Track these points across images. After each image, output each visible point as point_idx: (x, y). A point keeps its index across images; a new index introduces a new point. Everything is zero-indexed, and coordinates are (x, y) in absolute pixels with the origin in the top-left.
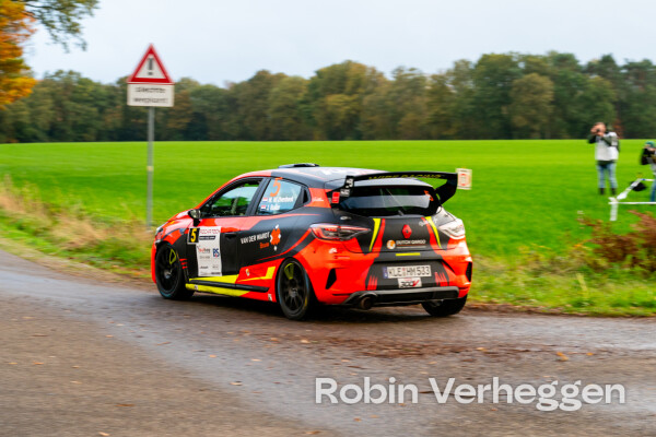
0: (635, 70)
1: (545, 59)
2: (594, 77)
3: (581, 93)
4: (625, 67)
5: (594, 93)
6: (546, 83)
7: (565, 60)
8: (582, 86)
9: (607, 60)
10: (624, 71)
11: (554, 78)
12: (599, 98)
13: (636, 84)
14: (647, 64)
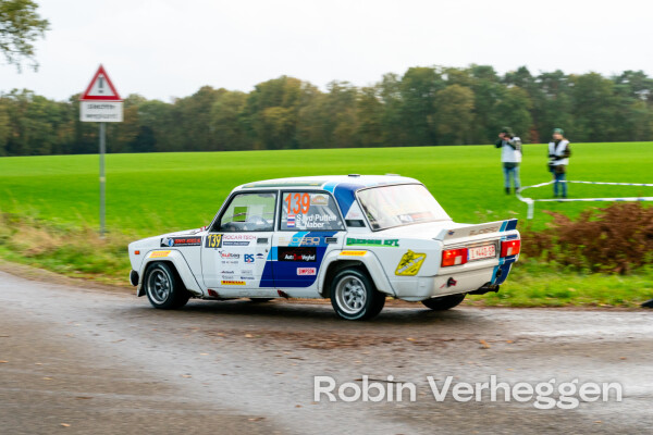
0: (549, 79)
1: (466, 71)
2: (511, 86)
3: (499, 101)
4: (540, 77)
5: (512, 102)
6: (467, 92)
7: (484, 72)
8: (500, 95)
9: (523, 71)
10: (539, 81)
11: (475, 89)
12: (517, 106)
13: (550, 92)
14: (559, 74)
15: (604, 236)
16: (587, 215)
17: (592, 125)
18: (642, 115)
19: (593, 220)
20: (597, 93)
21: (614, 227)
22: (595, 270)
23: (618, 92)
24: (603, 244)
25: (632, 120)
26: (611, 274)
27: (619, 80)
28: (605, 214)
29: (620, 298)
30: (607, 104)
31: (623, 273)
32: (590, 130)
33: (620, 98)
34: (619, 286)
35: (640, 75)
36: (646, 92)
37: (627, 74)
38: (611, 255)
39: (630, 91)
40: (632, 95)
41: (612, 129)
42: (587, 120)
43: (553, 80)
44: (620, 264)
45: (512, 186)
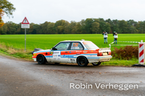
1: (98, 19)
2: (107, 22)
3: (104, 25)
4: (113, 21)
5: (107, 26)
6: (98, 24)
7: (102, 19)
8: (105, 24)
9: (109, 20)
11: (99, 23)
12: (108, 26)
13: (115, 24)
14: (116, 20)
15: (124, 52)
16: (121, 48)
17: (123, 30)
18: (132, 28)
19: (123, 49)
20: (124, 24)
21: (127, 50)
22: (123, 59)
23: (128, 24)
24: (124, 54)
25: (130, 29)
26: (126, 60)
27: (128, 21)
28: (125, 48)
29: (127, 64)
30: (126, 26)
31: (128, 60)
32: (122, 31)
33: (128, 25)
34: (127, 62)
35: (133, 20)
36: (134, 24)
37: (130, 20)
38: (126, 56)
39: (130, 24)
40: (131, 24)
41: (127, 31)
42: (122, 29)
43: (115, 21)
44: (127, 58)
45: (106, 42)
